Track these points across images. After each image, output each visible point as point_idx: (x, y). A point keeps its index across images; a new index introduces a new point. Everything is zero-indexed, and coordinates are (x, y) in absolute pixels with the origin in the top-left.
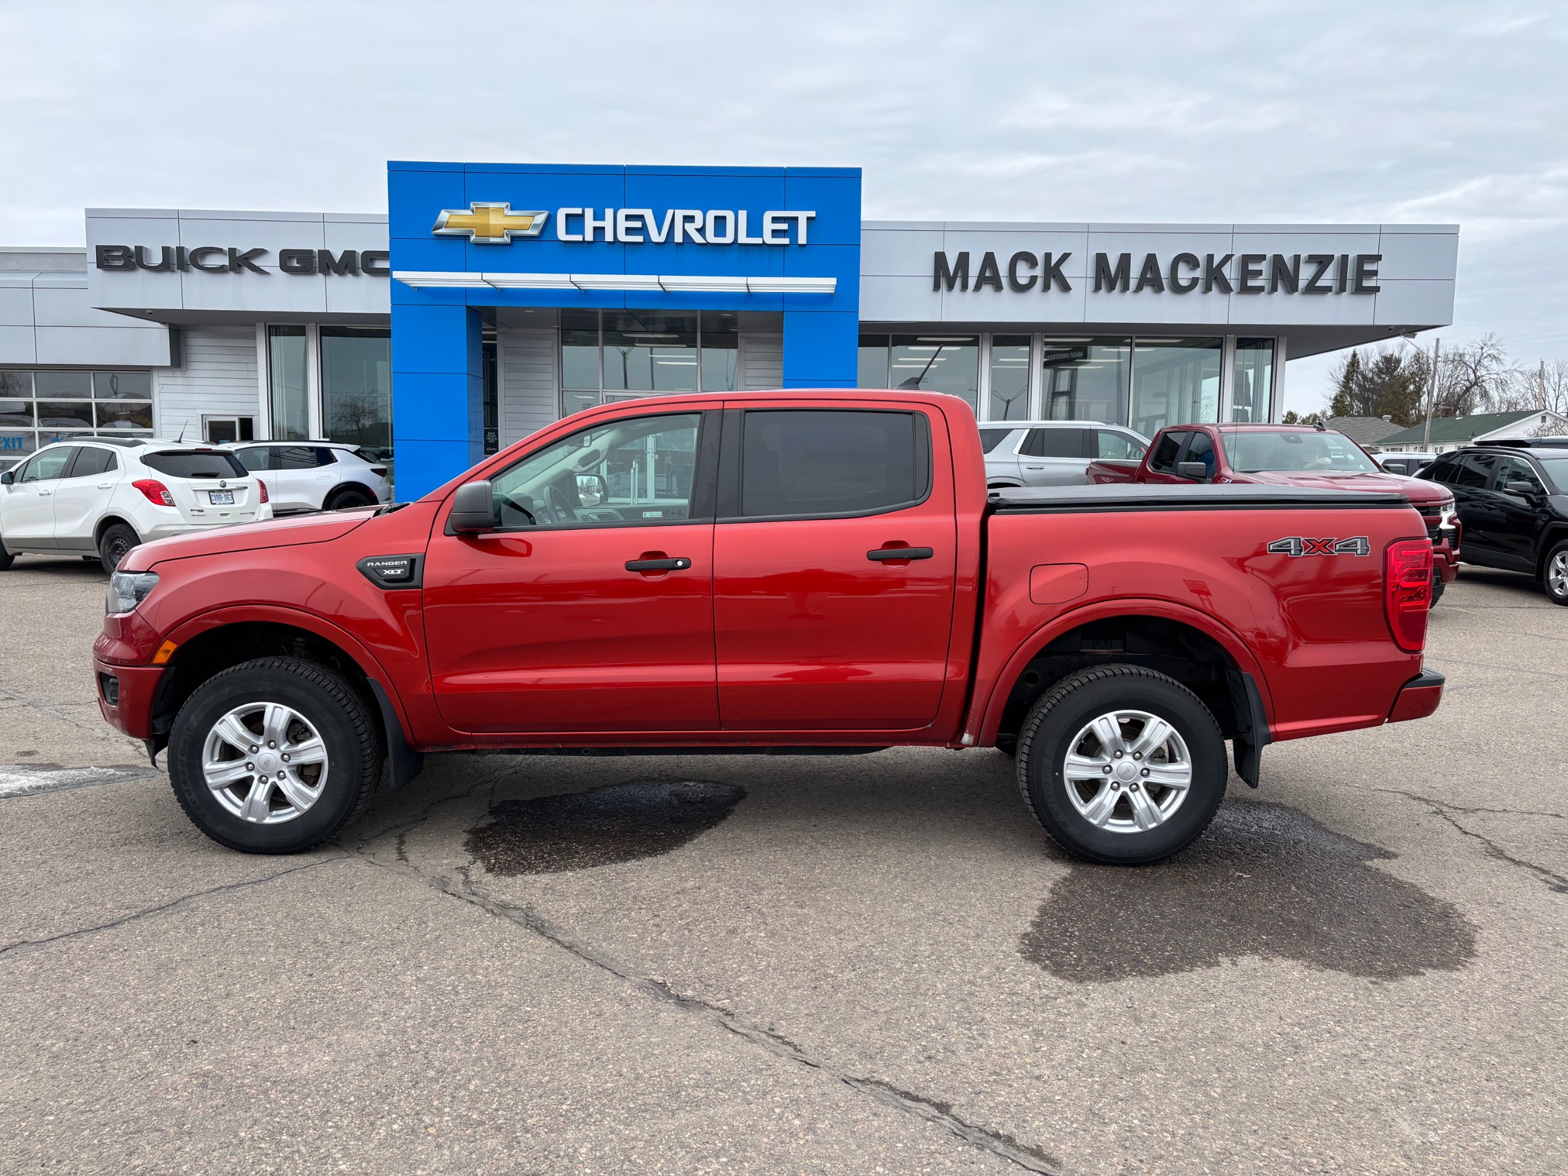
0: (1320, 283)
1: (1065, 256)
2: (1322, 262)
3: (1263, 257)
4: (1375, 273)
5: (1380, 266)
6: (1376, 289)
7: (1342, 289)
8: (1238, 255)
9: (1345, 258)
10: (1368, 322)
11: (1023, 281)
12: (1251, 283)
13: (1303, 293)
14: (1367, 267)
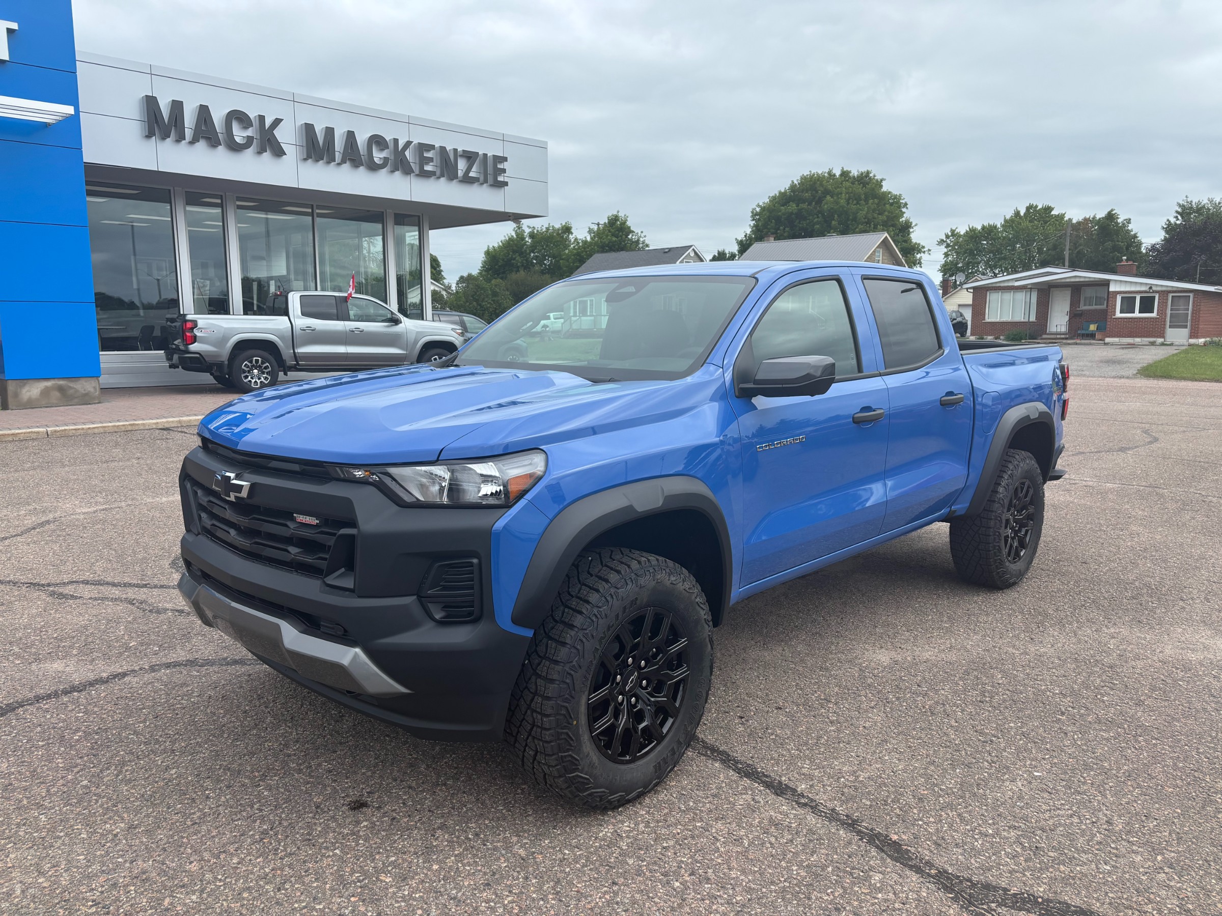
0: (472, 174)
1: (277, 122)
2: (470, 157)
3: (432, 147)
4: (504, 171)
5: (505, 165)
6: (506, 184)
7: (486, 181)
8: (415, 142)
9: (485, 155)
10: (501, 209)
11: (238, 140)
12: (428, 168)
13: (461, 181)
14: (500, 166)
